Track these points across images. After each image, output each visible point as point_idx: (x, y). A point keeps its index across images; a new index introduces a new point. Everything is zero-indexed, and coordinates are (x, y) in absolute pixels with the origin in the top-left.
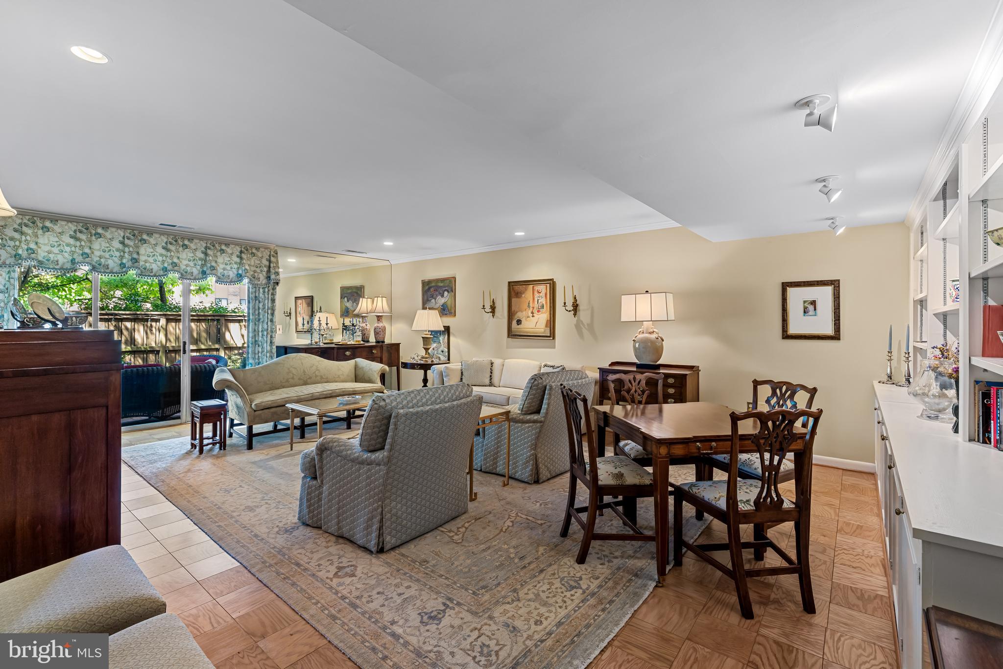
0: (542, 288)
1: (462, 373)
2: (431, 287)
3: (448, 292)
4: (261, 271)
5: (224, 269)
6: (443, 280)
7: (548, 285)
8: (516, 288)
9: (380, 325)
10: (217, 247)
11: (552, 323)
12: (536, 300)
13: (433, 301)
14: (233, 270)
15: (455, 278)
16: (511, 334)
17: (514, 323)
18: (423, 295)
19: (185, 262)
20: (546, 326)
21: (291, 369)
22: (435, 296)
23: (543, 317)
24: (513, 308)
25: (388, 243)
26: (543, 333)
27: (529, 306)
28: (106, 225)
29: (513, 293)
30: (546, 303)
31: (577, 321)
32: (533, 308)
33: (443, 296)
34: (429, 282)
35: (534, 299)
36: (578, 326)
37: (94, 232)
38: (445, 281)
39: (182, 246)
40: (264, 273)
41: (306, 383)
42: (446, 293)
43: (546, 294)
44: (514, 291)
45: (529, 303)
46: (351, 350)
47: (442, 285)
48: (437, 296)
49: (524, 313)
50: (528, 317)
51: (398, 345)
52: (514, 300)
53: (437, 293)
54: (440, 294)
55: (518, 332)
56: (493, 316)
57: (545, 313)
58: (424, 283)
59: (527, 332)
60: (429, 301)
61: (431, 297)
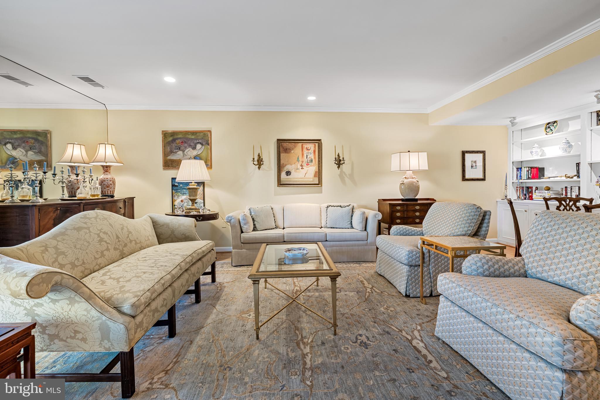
0: (311, 146)
1: (253, 219)
2: (177, 139)
3: (202, 145)
6: (194, 133)
7: (317, 144)
8: (285, 145)
9: (109, 176)
11: (319, 174)
12: (305, 155)
13: (180, 153)
15: (210, 131)
16: (280, 184)
17: (283, 175)
18: (164, 146)
20: (315, 176)
22: (182, 148)
23: (312, 169)
24: (282, 162)
25: (169, 79)
26: (312, 182)
27: (298, 160)
29: (281, 149)
30: (315, 158)
31: (340, 172)
32: (303, 162)
33: (194, 148)
34: (174, 134)
35: (303, 155)
36: (342, 176)
38: (198, 134)
42: (199, 146)
43: (314, 151)
44: (283, 148)
45: (298, 158)
47: (193, 137)
48: (186, 148)
49: (293, 165)
50: (298, 169)
51: (132, 199)
52: (282, 155)
53: (186, 145)
54: (190, 146)
55: (287, 181)
56: (259, 168)
57: (313, 166)
58: (165, 134)
59: (296, 182)
60: (174, 153)
61: (177, 149)
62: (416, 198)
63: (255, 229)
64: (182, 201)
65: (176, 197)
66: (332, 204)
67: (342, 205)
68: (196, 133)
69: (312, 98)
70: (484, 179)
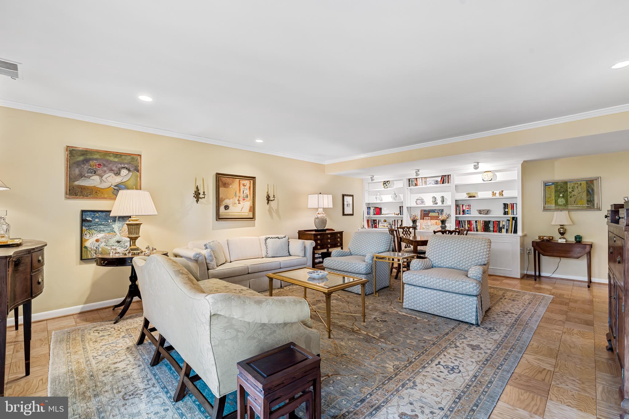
0: (247, 182)
2: (92, 159)
3: (129, 170)
6: (117, 155)
7: (252, 181)
8: (224, 179)
11: (253, 209)
12: (242, 191)
13: (95, 178)
15: (139, 156)
16: (219, 217)
17: (222, 209)
20: (250, 211)
23: (247, 204)
24: (221, 196)
25: (145, 98)
26: (247, 216)
27: (236, 196)
29: (220, 183)
30: (250, 194)
31: (269, 207)
32: (239, 197)
33: (118, 174)
34: (85, 152)
35: (240, 190)
36: (270, 211)
38: (123, 157)
42: (124, 172)
43: (250, 188)
44: (222, 182)
45: (236, 193)
47: (116, 160)
49: (231, 200)
50: (235, 204)
52: (222, 189)
53: (105, 168)
54: (111, 170)
55: (226, 216)
56: (197, 201)
57: (249, 201)
58: (72, 151)
59: (231, 216)
60: (85, 177)
61: (91, 173)
62: (325, 228)
64: (97, 241)
65: (88, 236)
66: (270, 236)
67: (279, 236)
68: (121, 155)
69: (259, 141)
70: (352, 215)
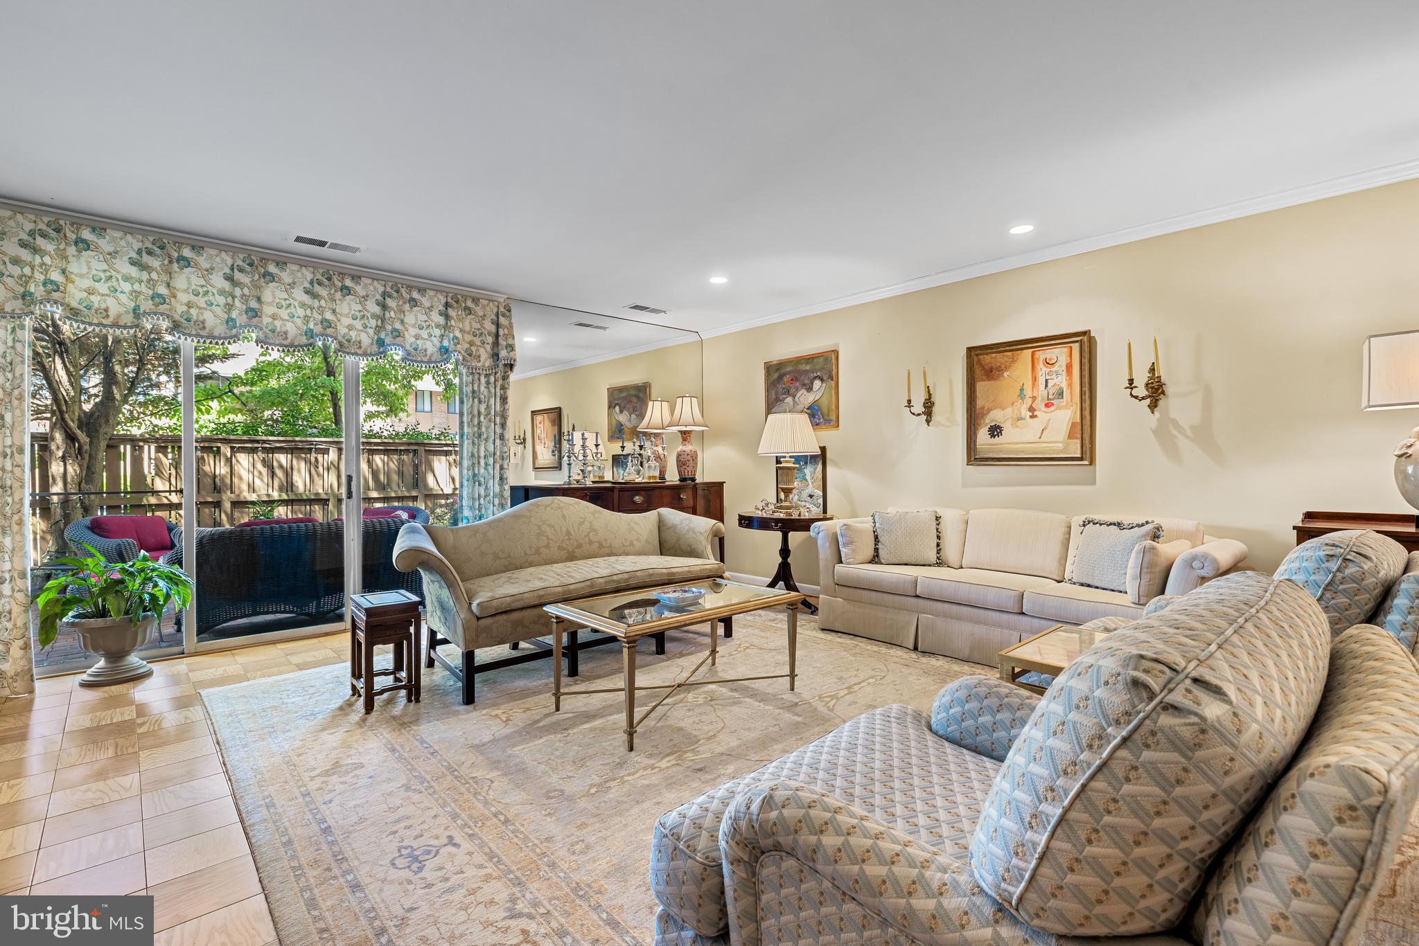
0: (1059, 354)
1: (876, 538)
2: (785, 374)
3: (822, 380)
4: (483, 343)
5: (417, 337)
6: (810, 359)
7: (1076, 347)
8: (987, 359)
9: (688, 448)
10: (404, 294)
11: (1085, 429)
12: (1041, 381)
13: (789, 400)
14: (433, 338)
15: (836, 352)
16: (974, 457)
17: (983, 435)
18: (768, 391)
19: (347, 321)
20: (1070, 436)
21: (544, 528)
22: (792, 391)
23: (1065, 415)
24: (980, 402)
25: (718, 280)
26: (1065, 450)
27: (1022, 396)
28: (200, 241)
29: (978, 371)
30: (1070, 385)
31: (1158, 420)
32: (1034, 398)
33: (810, 389)
34: (781, 365)
35: (1035, 379)
36: (1164, 433)
37: (176, 255)
38: (815, 360)
39: (341, 290)
40: (488, 347)
41: (571, 557)
42: (817, 384)
43: (1069, 367)
44: (982, 366)
45: (1022, 390)
46: (643, 493)
47: (808, 367)
48: (797, 390)
49: (1009, 410)
50: (1020, 419)
51: (721, 484)
52: (981, 386)
53: (797, 384)
54: (804, 385)
55: (993, 452)
56: (928, 422)
57: (1066, 407)
58: (770, 368)
59: (1016, 451)
60: (780, 401)
61: (785, 393)
63: (875, 559)
66: (1097, 517)
67: (1126, 519)
68: (813, 358)
69: (1021, 230)
